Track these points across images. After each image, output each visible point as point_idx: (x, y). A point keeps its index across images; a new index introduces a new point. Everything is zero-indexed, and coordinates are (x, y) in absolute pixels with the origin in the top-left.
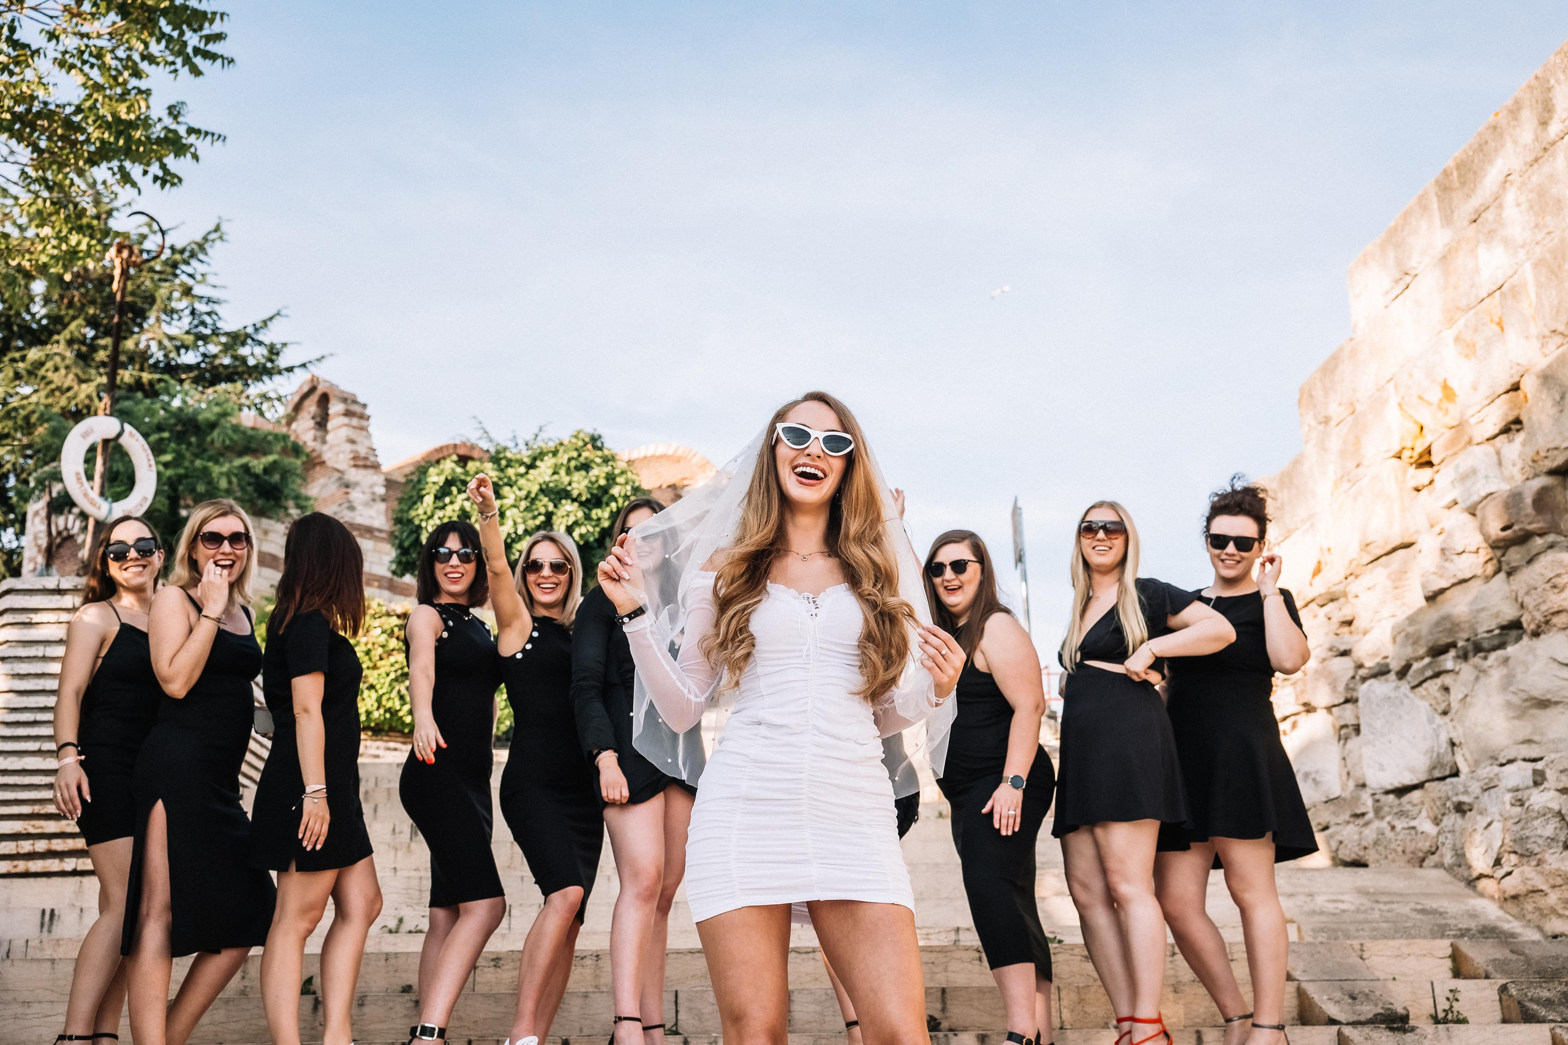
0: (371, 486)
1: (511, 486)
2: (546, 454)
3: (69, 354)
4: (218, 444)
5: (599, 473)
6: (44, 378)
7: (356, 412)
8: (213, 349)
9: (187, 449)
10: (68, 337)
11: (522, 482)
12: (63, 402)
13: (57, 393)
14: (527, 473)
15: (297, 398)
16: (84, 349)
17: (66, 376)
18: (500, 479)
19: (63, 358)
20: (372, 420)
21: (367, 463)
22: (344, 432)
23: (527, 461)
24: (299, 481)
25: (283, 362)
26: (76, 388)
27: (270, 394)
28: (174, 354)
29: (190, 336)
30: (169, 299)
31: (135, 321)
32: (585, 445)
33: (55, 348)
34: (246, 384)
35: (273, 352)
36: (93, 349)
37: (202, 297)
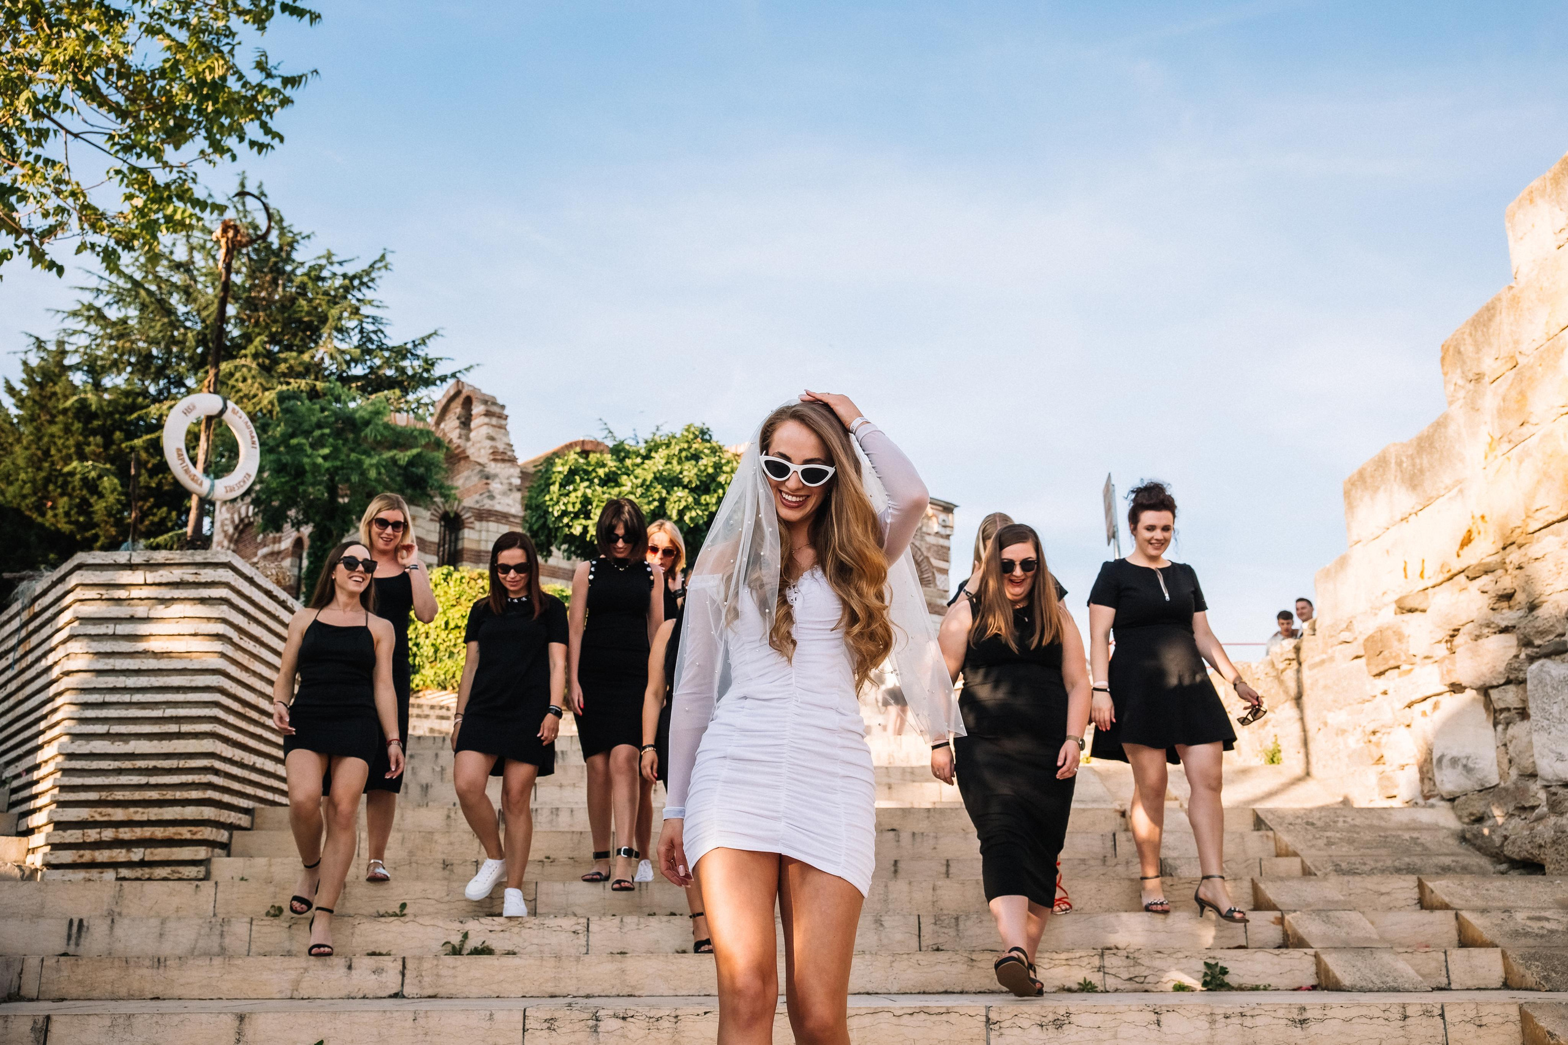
0: (508, 478)
1: (629, 475)
2: (661, 445)
3: (254, 365)
4: (370, 440)
5: (707, 462)
6: (233, 387)
7: (496, 413)
8: (378, 362)
9: (344, 445)
10: (253, 351)
11: (638, 471)
12: (250, 408)
13: (245, 400)
14: (643, 463)
15: (444, 401)
16: (267, 362)
17: (252, 386)
18: (619, 469)
19: (250, 369)
20: (509, 419)
21: (505, 457)
22: (485, 430)
23: (643, 452)
24: (443, 473)
25: (437, 372)
26: (260, 394)
27: (425, 400)
28: (345, 367)
29: (358, 351)
30: (340, 318)
31: (310, 337)
32: (696, 437)
33: (243, 361)
34: (405, 391)
35: (429, 364)
36: (276, 361)
37: (368, 317)
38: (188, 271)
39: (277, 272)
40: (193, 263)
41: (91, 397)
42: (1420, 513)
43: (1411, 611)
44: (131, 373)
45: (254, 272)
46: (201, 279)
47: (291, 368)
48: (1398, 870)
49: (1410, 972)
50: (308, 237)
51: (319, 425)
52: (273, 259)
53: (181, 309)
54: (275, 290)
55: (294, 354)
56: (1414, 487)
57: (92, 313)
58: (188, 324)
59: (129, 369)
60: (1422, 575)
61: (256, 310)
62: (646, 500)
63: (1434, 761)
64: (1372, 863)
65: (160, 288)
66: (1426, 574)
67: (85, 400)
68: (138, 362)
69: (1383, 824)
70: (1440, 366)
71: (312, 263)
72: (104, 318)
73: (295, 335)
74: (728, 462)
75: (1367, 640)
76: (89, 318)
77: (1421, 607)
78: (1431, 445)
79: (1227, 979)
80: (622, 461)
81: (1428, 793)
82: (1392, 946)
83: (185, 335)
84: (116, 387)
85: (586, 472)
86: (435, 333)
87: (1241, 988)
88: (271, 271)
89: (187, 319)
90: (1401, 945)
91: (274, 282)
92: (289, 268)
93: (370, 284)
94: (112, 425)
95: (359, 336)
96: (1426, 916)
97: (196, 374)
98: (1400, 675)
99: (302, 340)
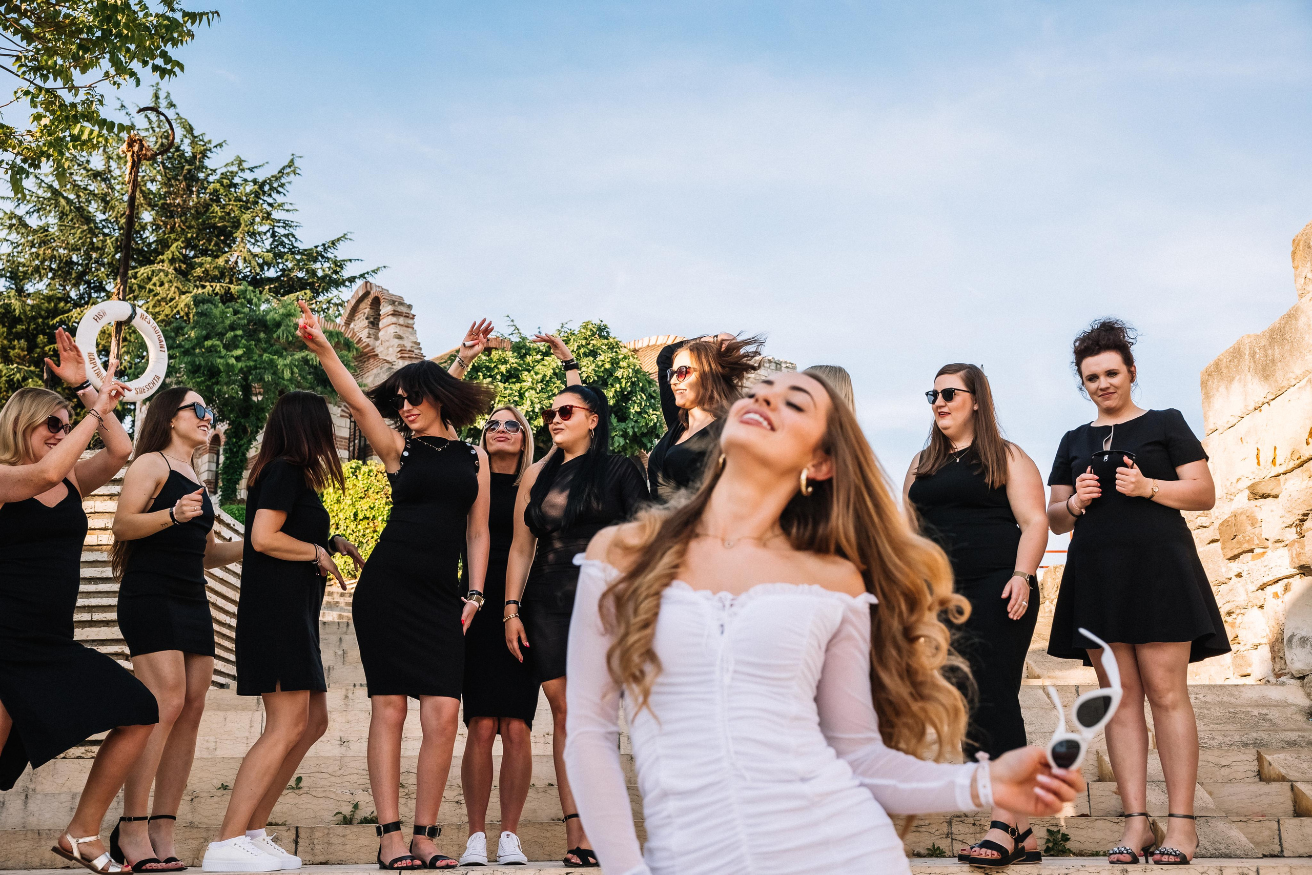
1: (529, 371)
3: (171, 270)
4: (282, 341)
5: (604, 358)
6: (151, 291)
7: (403, 312)
8: (290, 265)
9: (256, 345)
10: (170, 256)
11: (539, 367)
12: (167, 311)
13: (163, 304)
14: (543, 359)
15: (353, 302)
16: (184, 266)
17: (169, 288)
18: (520, 365)
19: (167, 274)
20: (416, 319)
22: (392, 330)
25: (346, 273)
26: (177, 298)
27: (335, 300)
28: (258, 270)
29: (271, 255)
30: (252, 224)
31: (224, 242)
32: (593, 334)
33: (160, 266)
34: (316, 293)
35: (339, 265)
36: (192, 266)
37: (279, 221)
38: (104, 180)
39: (191, 178)
40: (110, 171)
41: (16, 304)
42: (1272, 403)
43: (1264, 496)
44: (53, 279)
45: (169, 180)
46: (118, 187)
47: (206, 272)
48: (1245, 745)
49: (1243, 839)
50: (220, 145)
51: (232, 328)
52: (187, 167)
53: (100, 216)
54: (190, 196)
55: (209, 259)
56: (1266, 377)
57: (14, 221)
58: (106, 231)
59: (50, 275)
60: (1274, 462)
61: (172, 217)
62: (545, 395)
63: (1285, 640)
64: (1221, 738)
65: (78, 196)
66: (1278, 462)
67: (9, 305)
68: (59, 268)
69: (1233, 700)
70: (1291, 259)
71: (224, 170)
72: (26, 226)
73: (210, 241)
74: (625, 358)
75: (1222, 524)
76: (11, 227)
77: (1273, 493)
78: (1283, 337)
79: (1069, 845)
80: (523, 357)
81: (1279, 671)
82: (1227, 815)
83: (104, 241)
84: (38, 292)
85: (489, 369)
86: (344, 236)
87: (1081, 854)
88: (185, 178)
89: (104, 227)
90: (1238, 814)
91: (189, 188)
92: (201, 176)
93: (280, 189)
94: (35, 329)
95: (271, 240)
96: (1264, 787)
97: (115, 279)
98: (1253, 559)
99: (216, 244)
